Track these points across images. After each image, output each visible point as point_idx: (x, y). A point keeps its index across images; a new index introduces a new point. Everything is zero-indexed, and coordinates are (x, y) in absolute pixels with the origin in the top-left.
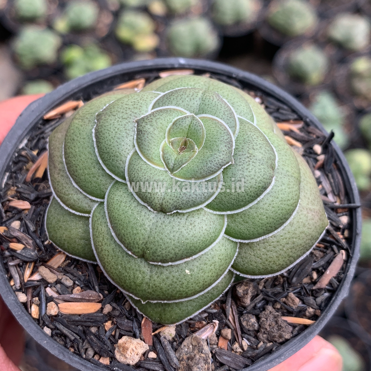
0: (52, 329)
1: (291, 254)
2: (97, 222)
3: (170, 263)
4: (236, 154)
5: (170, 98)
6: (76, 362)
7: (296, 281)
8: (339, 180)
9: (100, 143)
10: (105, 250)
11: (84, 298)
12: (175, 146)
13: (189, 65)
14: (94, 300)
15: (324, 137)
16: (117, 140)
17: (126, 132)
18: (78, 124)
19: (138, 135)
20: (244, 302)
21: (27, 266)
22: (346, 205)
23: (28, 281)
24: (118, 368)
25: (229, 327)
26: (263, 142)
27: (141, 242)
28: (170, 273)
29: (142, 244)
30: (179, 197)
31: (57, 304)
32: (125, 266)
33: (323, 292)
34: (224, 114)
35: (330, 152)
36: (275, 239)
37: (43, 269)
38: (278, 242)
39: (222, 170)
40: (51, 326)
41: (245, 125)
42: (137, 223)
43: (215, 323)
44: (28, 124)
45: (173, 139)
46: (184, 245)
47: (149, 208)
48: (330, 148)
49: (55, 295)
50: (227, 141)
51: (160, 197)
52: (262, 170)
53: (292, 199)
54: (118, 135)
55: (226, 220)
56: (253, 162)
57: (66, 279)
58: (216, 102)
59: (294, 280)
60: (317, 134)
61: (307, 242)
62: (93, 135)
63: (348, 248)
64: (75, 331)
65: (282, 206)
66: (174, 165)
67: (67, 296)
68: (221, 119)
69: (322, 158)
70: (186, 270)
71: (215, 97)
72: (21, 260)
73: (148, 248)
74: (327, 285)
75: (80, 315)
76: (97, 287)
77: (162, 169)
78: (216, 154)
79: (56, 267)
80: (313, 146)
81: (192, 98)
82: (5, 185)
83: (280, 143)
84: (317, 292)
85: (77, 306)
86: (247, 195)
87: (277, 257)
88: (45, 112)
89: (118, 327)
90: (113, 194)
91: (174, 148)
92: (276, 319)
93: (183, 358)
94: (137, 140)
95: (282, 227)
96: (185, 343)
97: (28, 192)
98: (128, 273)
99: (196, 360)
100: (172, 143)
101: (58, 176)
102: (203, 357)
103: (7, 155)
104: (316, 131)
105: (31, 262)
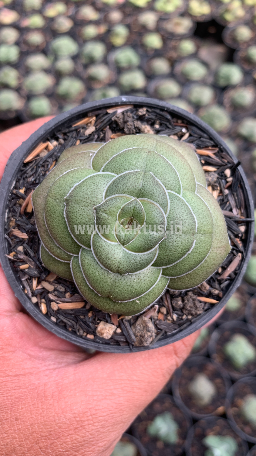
0: (56, 318)
2: (75, 269)
3: (126, 301)
5: (118, 187)
9: (71, 224)
11: (73, 300)
12: (124, 224)
13: (130, 102)
15: (233, 163)
18: (52, 204)
19: (97, 220)
21: (34, 280)
23: (36, 290)
24: (99, 340)
25: (165, 307)
26: (187, 216)
27: (106, 292)
29: (107, 292)
30: (130, 266)
31: (57, 303)
33: (225, 280)
34: (158, 197)
35: (237, 176)
36: (194, 273)
37: (44, 284)
38: (196, 273)
39: (158, 245)
40: (55, 317)
41: (174, 202)
42: (102, 281)
43: (156, 307)
45: (122, 220)
46: (135, 293)
47: (110, 271)
48: (237, 173)
49: (55, 298)
50: (162, 222)
51: (116, 266)
52: (186, 241)
53: (206, 249)
55: (162, 270)
57: (60, 288)
58: (152, 187)
60: (228, 160)
62: (65, 217)
63: (243, 251)
66: (124, 240)
67: (63, 299)
68: (157, 202)
69: (230, 180)
70: (137, 301)
71: (151, 182)
72: (29, 275)
73: (111, 295)
74: (228, 276)
77: (117, 244)
79: (52, 281)
80: (225, 170)
81: (134, 185)
84: (221, 281)
85: (70, 305)
86: (176, 258)
89: (96, 316)
90: (84, 257)
92: (194, 302)
93: (137, 335)
99: (145, 338)
100: (122, 223)
101: (44, 235)
102: (149, 336)
103: (4, 199)
104: (227, 157)
105: (35, 278)
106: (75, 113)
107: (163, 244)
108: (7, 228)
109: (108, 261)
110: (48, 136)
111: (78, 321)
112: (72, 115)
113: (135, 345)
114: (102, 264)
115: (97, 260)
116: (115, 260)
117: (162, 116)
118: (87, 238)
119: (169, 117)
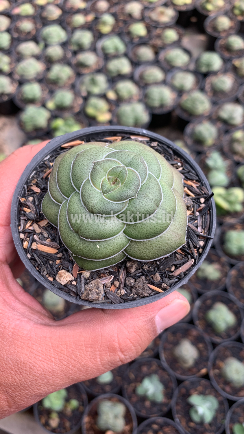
0: (31, 256)
1: (157, 253)
2: (63, 209)
3: (89, 240)
4: (139, 193)
5: (115, 155)
6: (36, 275)
7: (162, 268)
8: (207, 221)
9: (73, 169)
10: (62, 224)
11: (51, 245)
12: (110, 180)
13: (148, 135)
14: (55, 247)
15: (208, 194)
16: (81, 170)
17: (87, 167)
19: (92, 170)
20: (130, 271)
21: (29, 222)
22: (206, 236)
23: (27, 229)
24: (56, 284)
25: (119, 281)
26: (157, 190)
27: (78, 225)
28: (89, 245)
30: (102, 208)
31: (37, 244)
32: (69, 235)
33: (175, 278)
34: (141, 170)
35: (208, 203)
36: (150, 243)
37: (35, 225)
38: (151, 244)
39: (128, 200)
40: (31, 254)
43: (111, 277)
45: (110, 177)
46: (98, 233)
47: (86, 209)
49: (38, 239)
50: (136, 185)
51: (92, 205)
52: (150, 205)
53: (164, 224)
54: (82, 168)
55: (125, 226)
56: (146, 200)
57: (45, 233)
58: (139, 162)
59: (161, 267)
60: (205, 192)
61: (168, 249)
62: (72, 164)
63: (197, 259)
64: (42, 260)
65: (157, 227)
66: (106, 190)
67: (43, 242)
68: (138, 172)
69: (203, 206)
70: (98, 246)
71: (139, 159)
72: (27, 218)
73: (80, 229)
74: (178, 275)
75: (46, 253)
76: (58, 241)
77: (99, 191)
78: (127, 191)
79: (42, 226)
80: (200, 198)
81: (127, 157)
82: (32, 177)
83: (169, 193)
84: (171, 277)
85: (46, 248)
87: (148, 252)
88: (62, 143)
89: (62, 264)
91: (109, 182)
92: (144, 284)
93: (87, 289)
94: (91, 172)
95: (155, 238)
96: (92, 282)
97: (41, 184)
98: (69, 239)
100: (109, 179)
102: (97, 292)
103: (36, 162)
104: (205, 190)
105: (31, 220)
106: (109, 129)
107: (132, 202)
108: (29, 182)
109: (88, 199)
110: (85, 138)
111: (46, 264)
112: (107, 130)
113: (81, 297)
114: (83, 201)
115: (81, 198)
116: (93, 200)
117: (167, 151)
118: (80, 181)
119: (172, 152)
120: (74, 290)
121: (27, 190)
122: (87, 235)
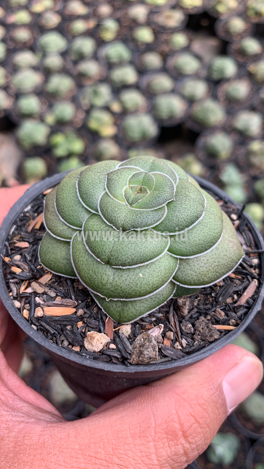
0: (37, 326)
1: (217, 270)
2: (75, 243)
3: (128, 267)
4: (177, 195)
6: (54, 348)
7: (222, 300)
8: (250, 237)
9: (81, 188)
10: (81, 261)
11: (63, 304)
12: (134, 190)
14: (71, 305)
16: (93, 185)
17: (99, 180)
19: (108, 182)
20: (183, 312)
21: (23, 284)
22: (256, 251)
23: (23, 293)
24: (86, 354)
25: (171, 331)
27: (107, 251)
28: (128, 276)
30: (136, 219)
31: (42, 308)
32: (95, 271)
33: (242, 308)
34: (168, 171)
35: (243, 219)
36: (205, 258)
37: (34, 284)
38: (207, 260)
43: (161, 326)
44: (33, 195)
45: (132, 185)
46: (139, 253)
47: (114, 227)
48: (243, 216)
49: (42, 302)
50: (170, 185)
52: (195, 205)
53: (217, 229)
54: (94, 182)
55: (169, 239)
56: (189, 200)
57: (51, 292)
59: (220, 299)
60: (233, 208)
61: (229, 263)
62: (77, 184)
63: (259, 278)
64: (55, 328)
65: (210, 233)
66: (133, 200)
67: (50, 303)
68: (166, 174)
69: (237, 222)
70: (140, 274)
72: (19, 279)
73: (112, 255)
74: (245, 303)
75: (59, 317)
76: (73, 297)
77: (124, 203)
78: (162, 193)
79: (44, 283)
80: (231, 215)
81: (146, 162)
82: (12, 233)
84: (237, 308)
85: (58, 310)
86: (185, 221)
87: (207, 271)
89: (88, 326)
90: (88, 223)
91: (132, 192)
92: (207, 325)
94: (107, 185)
95: (211, 249)
96: (138, 338)
97: (28, 237)
98: (97, 276)
99: (146, 346)
100: (132, 188)
103: (15, 213)
104: (232, 206)
105: (26, 280)
107: (172, 206)
108: (10, 239)
113: (131, 361)
114: (107, 219)
118: (95, 198)
120: (116, 355)
121: (9, 248)
122: (124, 260)
